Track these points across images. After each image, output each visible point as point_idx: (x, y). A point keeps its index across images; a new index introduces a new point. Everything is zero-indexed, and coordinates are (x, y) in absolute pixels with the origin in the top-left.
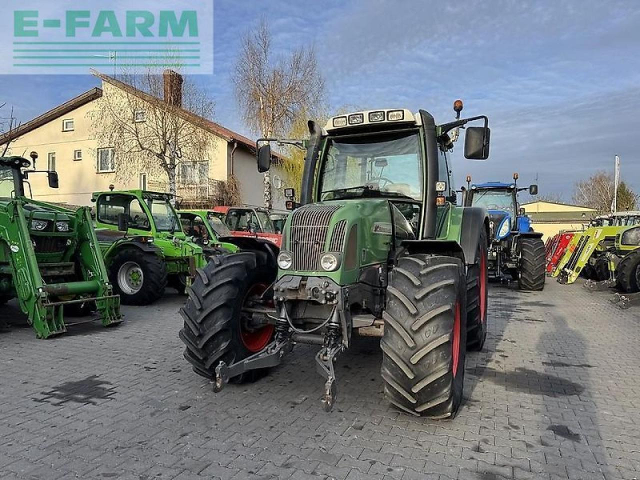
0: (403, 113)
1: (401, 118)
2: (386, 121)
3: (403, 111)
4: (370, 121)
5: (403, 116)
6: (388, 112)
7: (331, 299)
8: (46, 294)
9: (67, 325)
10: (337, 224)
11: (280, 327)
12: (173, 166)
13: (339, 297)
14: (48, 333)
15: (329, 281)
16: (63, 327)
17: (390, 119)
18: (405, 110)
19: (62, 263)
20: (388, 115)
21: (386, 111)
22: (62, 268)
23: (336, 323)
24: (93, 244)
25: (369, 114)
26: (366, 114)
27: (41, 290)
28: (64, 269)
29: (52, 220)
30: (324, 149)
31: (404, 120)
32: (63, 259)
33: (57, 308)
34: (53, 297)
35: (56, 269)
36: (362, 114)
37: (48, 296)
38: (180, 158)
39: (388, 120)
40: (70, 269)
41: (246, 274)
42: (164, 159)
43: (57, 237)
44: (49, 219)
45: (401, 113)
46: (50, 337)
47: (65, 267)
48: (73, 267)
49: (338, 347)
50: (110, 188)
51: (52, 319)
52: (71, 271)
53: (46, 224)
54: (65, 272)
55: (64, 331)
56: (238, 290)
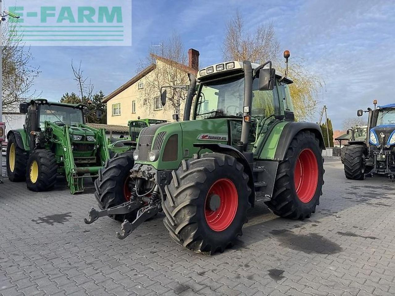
0: (234, 64)
1: (233, 67)
2: (225, 70)
3: (234, 62)
4: (217, 71)
5: (234, 66)
6: (226, 64)
7: (151, 178)
8: (75, 172)
9: (84, 188)
10: (159, 134)
11: (133, 192)
12: (178, 105)
13: (155, 177)
14: (74, 191)
15: (152, 167)
16: (82, 189)
17: (227, 68)
18: (235, 61)
19: (91, 157)
20: (226, 66)
21: (224, 63)
22: (90, 159)
23: (156, 192)
24: (105, 147)
25: (216, 66)
26: (214, 66)
27: (73, 170)
28: (91, 160)
29: (84, 135)
30: (198, 90)
31: (235, 68)
32: (92, 155)
33: (80, 179)
34: (80, 174)
35: (87, 160)
36: (213, 67)
37: (77, 173)
38: (184, 100)
39: (226, 69)
40: (94, 160)
41: (127, 163)
42: (173, 101)
43: (87, 144)
44: (83, 134)
45: (233, 63)
46: (76, 194)
47: (91, 159)
48: (95, 159)
49: (156, 205)
50: (138, 118)
51: (77, 185)
52: (94, 161)
53: (81, 137)
54: (91, 162)
55: (82, 191)
56: (120, 171)
